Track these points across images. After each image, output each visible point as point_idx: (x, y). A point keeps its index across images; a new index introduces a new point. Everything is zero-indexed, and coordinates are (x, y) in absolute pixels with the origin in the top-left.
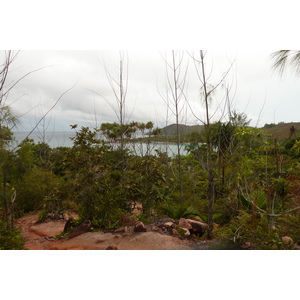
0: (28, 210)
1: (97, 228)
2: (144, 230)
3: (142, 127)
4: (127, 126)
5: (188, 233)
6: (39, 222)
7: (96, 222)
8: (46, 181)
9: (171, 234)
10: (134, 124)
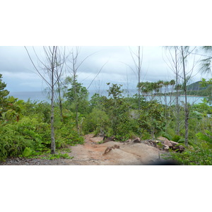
0: (91, 131)
1: (117, 139)
2: (139, 142)
3: (167, 84)
4: (156, 84)
5: (167, 147)
6: (95, 136)
7: (117, 137)
8: (100, 116)
9: (155, 146)
10: (160, 82)
